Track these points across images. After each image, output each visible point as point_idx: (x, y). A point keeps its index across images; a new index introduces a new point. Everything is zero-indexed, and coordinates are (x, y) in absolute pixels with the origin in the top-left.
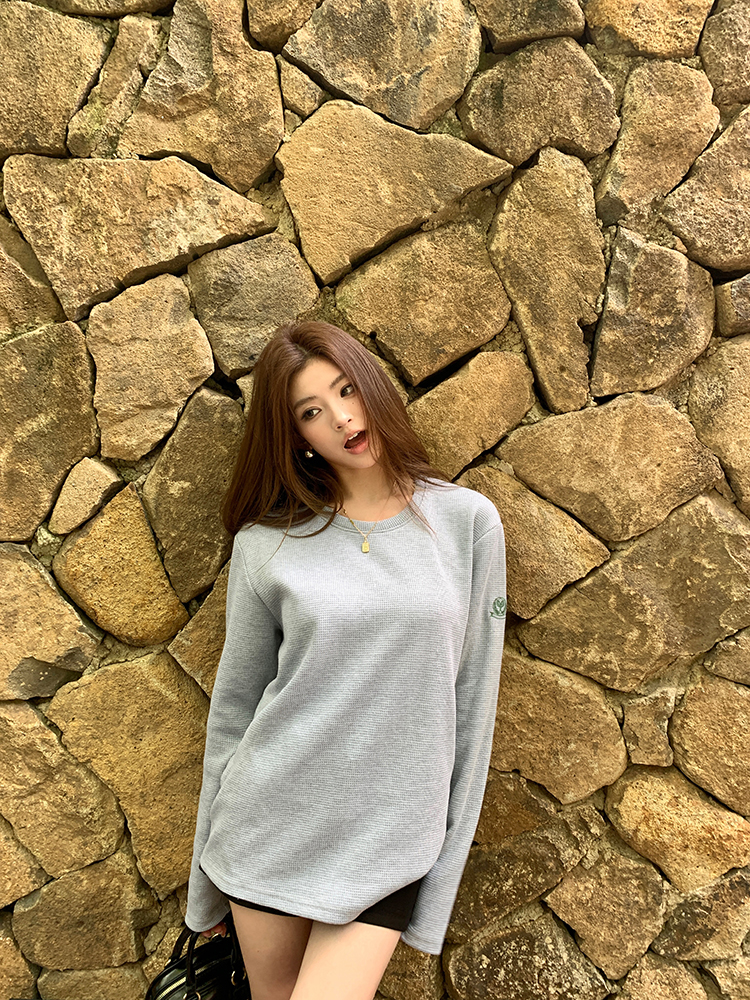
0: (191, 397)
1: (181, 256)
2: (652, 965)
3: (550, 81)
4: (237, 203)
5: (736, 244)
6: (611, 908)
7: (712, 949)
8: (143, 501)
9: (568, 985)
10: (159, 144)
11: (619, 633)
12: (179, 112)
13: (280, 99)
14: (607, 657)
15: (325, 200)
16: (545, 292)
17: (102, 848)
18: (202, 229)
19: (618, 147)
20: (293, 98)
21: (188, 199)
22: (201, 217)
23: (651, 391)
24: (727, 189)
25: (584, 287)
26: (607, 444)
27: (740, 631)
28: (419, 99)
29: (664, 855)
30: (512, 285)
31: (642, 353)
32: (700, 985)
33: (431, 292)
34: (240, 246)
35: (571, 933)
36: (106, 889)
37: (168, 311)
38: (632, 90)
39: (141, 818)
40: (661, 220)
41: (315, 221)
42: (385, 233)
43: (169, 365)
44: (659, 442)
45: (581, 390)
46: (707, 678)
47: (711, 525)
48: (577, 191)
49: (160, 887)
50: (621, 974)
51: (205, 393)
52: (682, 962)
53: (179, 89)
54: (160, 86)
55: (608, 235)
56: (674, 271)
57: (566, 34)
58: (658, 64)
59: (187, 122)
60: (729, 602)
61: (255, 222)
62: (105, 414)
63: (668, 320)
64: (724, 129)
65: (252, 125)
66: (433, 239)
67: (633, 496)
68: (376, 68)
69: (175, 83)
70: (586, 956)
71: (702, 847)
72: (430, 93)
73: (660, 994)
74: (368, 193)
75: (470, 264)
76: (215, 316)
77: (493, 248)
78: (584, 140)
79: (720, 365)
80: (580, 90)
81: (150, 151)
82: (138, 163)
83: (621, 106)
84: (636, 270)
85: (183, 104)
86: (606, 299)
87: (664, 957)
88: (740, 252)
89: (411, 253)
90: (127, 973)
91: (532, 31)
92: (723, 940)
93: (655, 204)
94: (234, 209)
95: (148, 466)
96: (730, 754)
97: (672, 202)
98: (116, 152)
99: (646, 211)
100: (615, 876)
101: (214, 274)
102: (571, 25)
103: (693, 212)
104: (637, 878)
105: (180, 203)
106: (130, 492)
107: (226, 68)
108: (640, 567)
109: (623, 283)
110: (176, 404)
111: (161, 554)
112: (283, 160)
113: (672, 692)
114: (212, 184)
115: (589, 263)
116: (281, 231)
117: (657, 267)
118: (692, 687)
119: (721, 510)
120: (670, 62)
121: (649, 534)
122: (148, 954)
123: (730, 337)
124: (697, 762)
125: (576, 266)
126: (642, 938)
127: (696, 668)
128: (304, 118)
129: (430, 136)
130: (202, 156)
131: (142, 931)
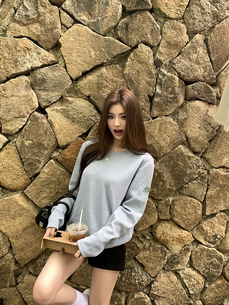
0: (31, 114)
1: (28, 70)
2: (163, 272)
3: (142, 23)
4: (46, 54)
5: (192, 75)
6: (153, 258)
7: (179, 266)
8: (16, 147)
9: (141, 280)
10: (20, 33)
11: (157, 183)
12: (27, 23)
13: (60, 22)
14: (154, 190)
15: (74, 55)
16: (139, 87)
17: (3, 253)
18: (35, 62)
19: (161, 44)
20: (64, 22)
21: (30, 52)
22: (35, 58)
23: (167, 116)
24: (190, 59)
25: (150, 85)
26: (155, 131)
27: (189, 182)
28: (104, 26)
29: (167, 243)
30: (129, 85)
31: (165, 105)
32: (176, 276)
33: (106, 85)
34: (47, 68)
35: (142, 266)
36: (5, 265)
37: (24, 87)
38: (165, 28)
39: (16, 243)
40: (172, 66)
41: (71, 61)
42: (93, 66)
43: (24, 104)
44: (169, 130)
45: (148, 115)
46: (180, 195)
47: (182, 153)
48: (149, 57)
49: (22, 263)
50: (155, 276)
51: (36, 113)
52: (171, 271)
53: (27, 16)
54: (21, 15)
55: (157, 70)
56: (175, 81)
57: (147, 10)
58: (172, 21)
59: (29, 27)
60: (186, 174)
61: (52, 60)
62: (3, 119)
63: (173, 96)
64: (189, 41)
65: (51, 30)
66: (107, 68)
67: (162, 145)
68: (90, 15)
69: (26, 14)
70: (146, 272)
71: (177, 240)
72: (107, 24)
73: (165, 280)
74: (87, 54)
75: (118, 77)
76: (39, 89)
77: (124, 73)
78: (151, 42)
79: (186, 109)
80: (150, 27)
81: (17, 35)
82: (13, 39)
83: (162, 32)
84: (165, 81)
85: (28, 21)
86: (156, 89)
87: (166, 270)
88: (192, 77)
89: (100, 73)
90: (12, 289)
91: (137, 8)
92: (182, 264)
93: (170, 62)
94: (45, 56)
95: (17, 135)
96: (185, 215)
97: (175, 61)
98: (6, 35)
99: (168, 64)
100: (154, 249)
101: (39, 76)
102: (148, 7)
103: (180, 65)
104: (160, 250)
105: (28, 53)
106: (12, 144)
107: (43, 10)
108: (163, 164)
109: (160, 84)
110: (27, 117)
111: (23, 163)
112: (61, 42)
113: (171, 199)
114: (38, 47)
115: (151, 78)
116: (60, 64)
117: (171, 80)
118: (176, 197)
119: (185, 149)
120: (175, 21)
121: (165, 156)
122: (18, 283)
123: (189, 100)
124: (177, 217)
125: (148, 79)
126: (161, 265)
127: (177, 192)
128: (68, 29)
129: (106, 37)
130: (35, 38)
131: (17, 276)
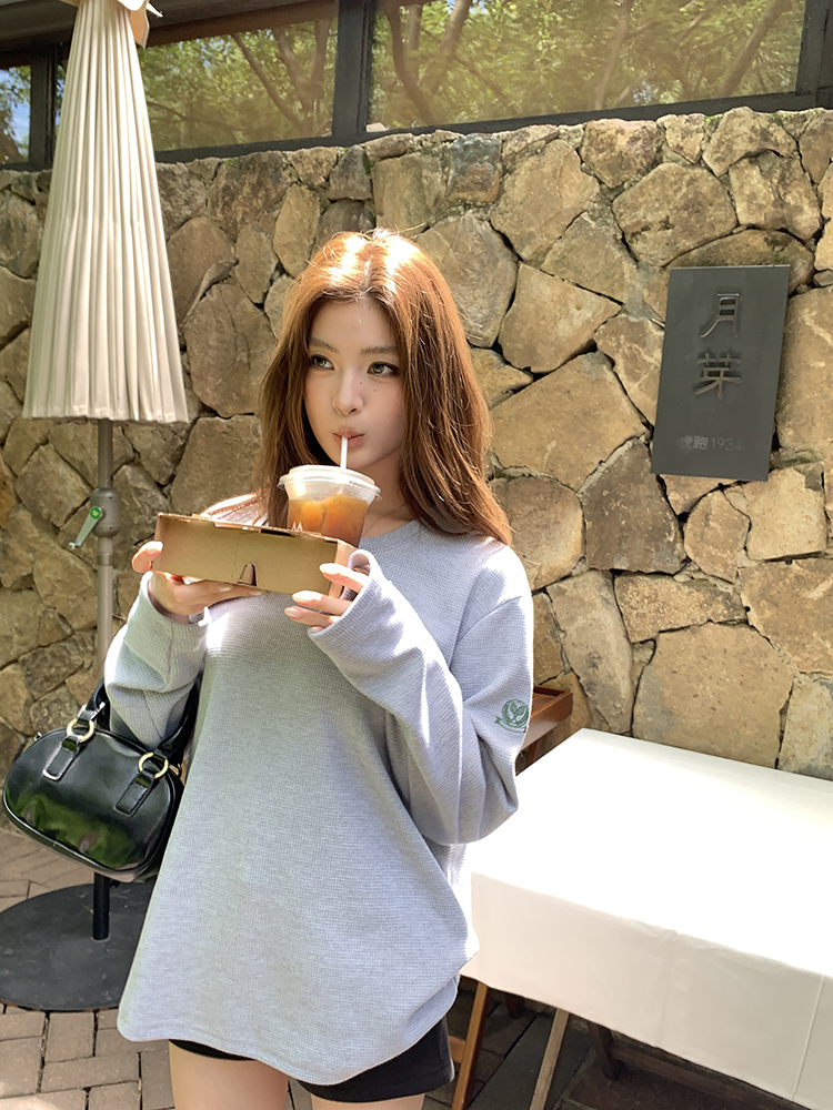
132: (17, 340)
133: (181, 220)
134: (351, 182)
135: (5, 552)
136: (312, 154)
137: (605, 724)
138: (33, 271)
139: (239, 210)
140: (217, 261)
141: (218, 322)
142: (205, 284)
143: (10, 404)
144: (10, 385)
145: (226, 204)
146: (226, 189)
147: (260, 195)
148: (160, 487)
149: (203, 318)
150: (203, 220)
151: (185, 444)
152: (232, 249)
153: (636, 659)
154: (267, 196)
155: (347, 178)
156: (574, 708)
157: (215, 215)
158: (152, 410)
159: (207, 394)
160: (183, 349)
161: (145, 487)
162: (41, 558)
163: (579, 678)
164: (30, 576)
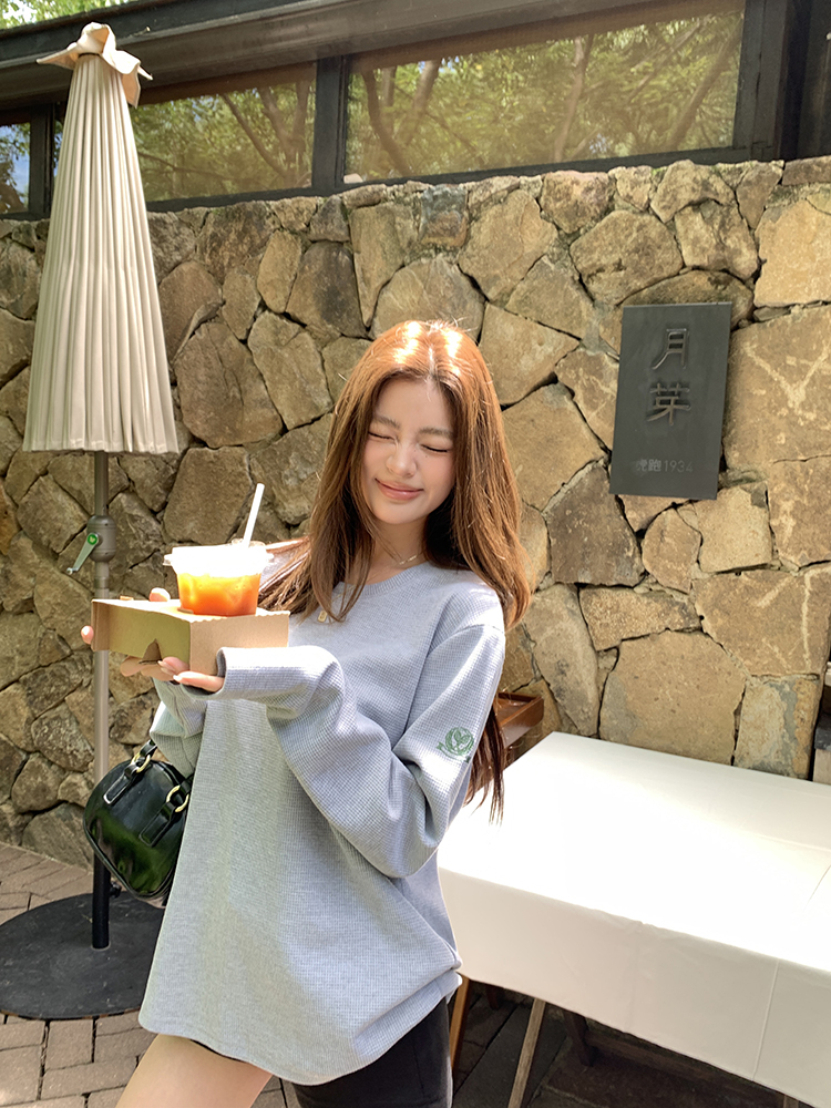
42: (12, 368)
68: (9, 293)
74: (5, 349)
132: (18, 378)
133: (172, 265)
134: (330, 227)
135: (6, 577)
136: (293, 203)
137: (574, 728)
138: (32, 314)
139: (225, 255)
140: (205, 301)
141: (206, 358)
142: (194, 323)
143: (11, 438)
144: (11, 420)
145: (214, 249)
146: (214, 236)
147: (245, 241)
148: (154, 513)
149: (192, 355)
150: (193, 265)
151: (176, 474)
152: (220, 291)
153: (601, 666)
154: (252, 242)
155: (326, 224)
156: (545, 713)
157: (204, 260)
158: (145, 442)
159: (196, 426)
160: (174, 384)
161: (139, 514)
162: (41, 583)
163: (549, 685)
164: (31, 599)
